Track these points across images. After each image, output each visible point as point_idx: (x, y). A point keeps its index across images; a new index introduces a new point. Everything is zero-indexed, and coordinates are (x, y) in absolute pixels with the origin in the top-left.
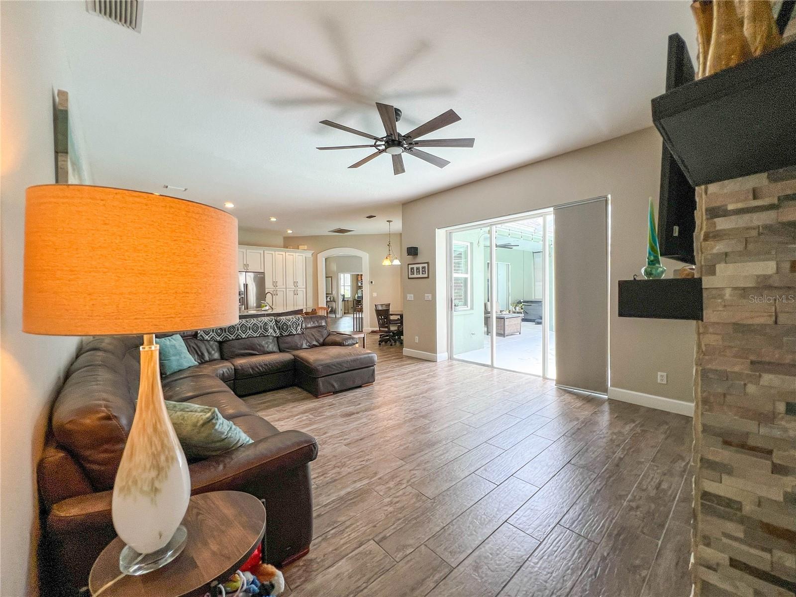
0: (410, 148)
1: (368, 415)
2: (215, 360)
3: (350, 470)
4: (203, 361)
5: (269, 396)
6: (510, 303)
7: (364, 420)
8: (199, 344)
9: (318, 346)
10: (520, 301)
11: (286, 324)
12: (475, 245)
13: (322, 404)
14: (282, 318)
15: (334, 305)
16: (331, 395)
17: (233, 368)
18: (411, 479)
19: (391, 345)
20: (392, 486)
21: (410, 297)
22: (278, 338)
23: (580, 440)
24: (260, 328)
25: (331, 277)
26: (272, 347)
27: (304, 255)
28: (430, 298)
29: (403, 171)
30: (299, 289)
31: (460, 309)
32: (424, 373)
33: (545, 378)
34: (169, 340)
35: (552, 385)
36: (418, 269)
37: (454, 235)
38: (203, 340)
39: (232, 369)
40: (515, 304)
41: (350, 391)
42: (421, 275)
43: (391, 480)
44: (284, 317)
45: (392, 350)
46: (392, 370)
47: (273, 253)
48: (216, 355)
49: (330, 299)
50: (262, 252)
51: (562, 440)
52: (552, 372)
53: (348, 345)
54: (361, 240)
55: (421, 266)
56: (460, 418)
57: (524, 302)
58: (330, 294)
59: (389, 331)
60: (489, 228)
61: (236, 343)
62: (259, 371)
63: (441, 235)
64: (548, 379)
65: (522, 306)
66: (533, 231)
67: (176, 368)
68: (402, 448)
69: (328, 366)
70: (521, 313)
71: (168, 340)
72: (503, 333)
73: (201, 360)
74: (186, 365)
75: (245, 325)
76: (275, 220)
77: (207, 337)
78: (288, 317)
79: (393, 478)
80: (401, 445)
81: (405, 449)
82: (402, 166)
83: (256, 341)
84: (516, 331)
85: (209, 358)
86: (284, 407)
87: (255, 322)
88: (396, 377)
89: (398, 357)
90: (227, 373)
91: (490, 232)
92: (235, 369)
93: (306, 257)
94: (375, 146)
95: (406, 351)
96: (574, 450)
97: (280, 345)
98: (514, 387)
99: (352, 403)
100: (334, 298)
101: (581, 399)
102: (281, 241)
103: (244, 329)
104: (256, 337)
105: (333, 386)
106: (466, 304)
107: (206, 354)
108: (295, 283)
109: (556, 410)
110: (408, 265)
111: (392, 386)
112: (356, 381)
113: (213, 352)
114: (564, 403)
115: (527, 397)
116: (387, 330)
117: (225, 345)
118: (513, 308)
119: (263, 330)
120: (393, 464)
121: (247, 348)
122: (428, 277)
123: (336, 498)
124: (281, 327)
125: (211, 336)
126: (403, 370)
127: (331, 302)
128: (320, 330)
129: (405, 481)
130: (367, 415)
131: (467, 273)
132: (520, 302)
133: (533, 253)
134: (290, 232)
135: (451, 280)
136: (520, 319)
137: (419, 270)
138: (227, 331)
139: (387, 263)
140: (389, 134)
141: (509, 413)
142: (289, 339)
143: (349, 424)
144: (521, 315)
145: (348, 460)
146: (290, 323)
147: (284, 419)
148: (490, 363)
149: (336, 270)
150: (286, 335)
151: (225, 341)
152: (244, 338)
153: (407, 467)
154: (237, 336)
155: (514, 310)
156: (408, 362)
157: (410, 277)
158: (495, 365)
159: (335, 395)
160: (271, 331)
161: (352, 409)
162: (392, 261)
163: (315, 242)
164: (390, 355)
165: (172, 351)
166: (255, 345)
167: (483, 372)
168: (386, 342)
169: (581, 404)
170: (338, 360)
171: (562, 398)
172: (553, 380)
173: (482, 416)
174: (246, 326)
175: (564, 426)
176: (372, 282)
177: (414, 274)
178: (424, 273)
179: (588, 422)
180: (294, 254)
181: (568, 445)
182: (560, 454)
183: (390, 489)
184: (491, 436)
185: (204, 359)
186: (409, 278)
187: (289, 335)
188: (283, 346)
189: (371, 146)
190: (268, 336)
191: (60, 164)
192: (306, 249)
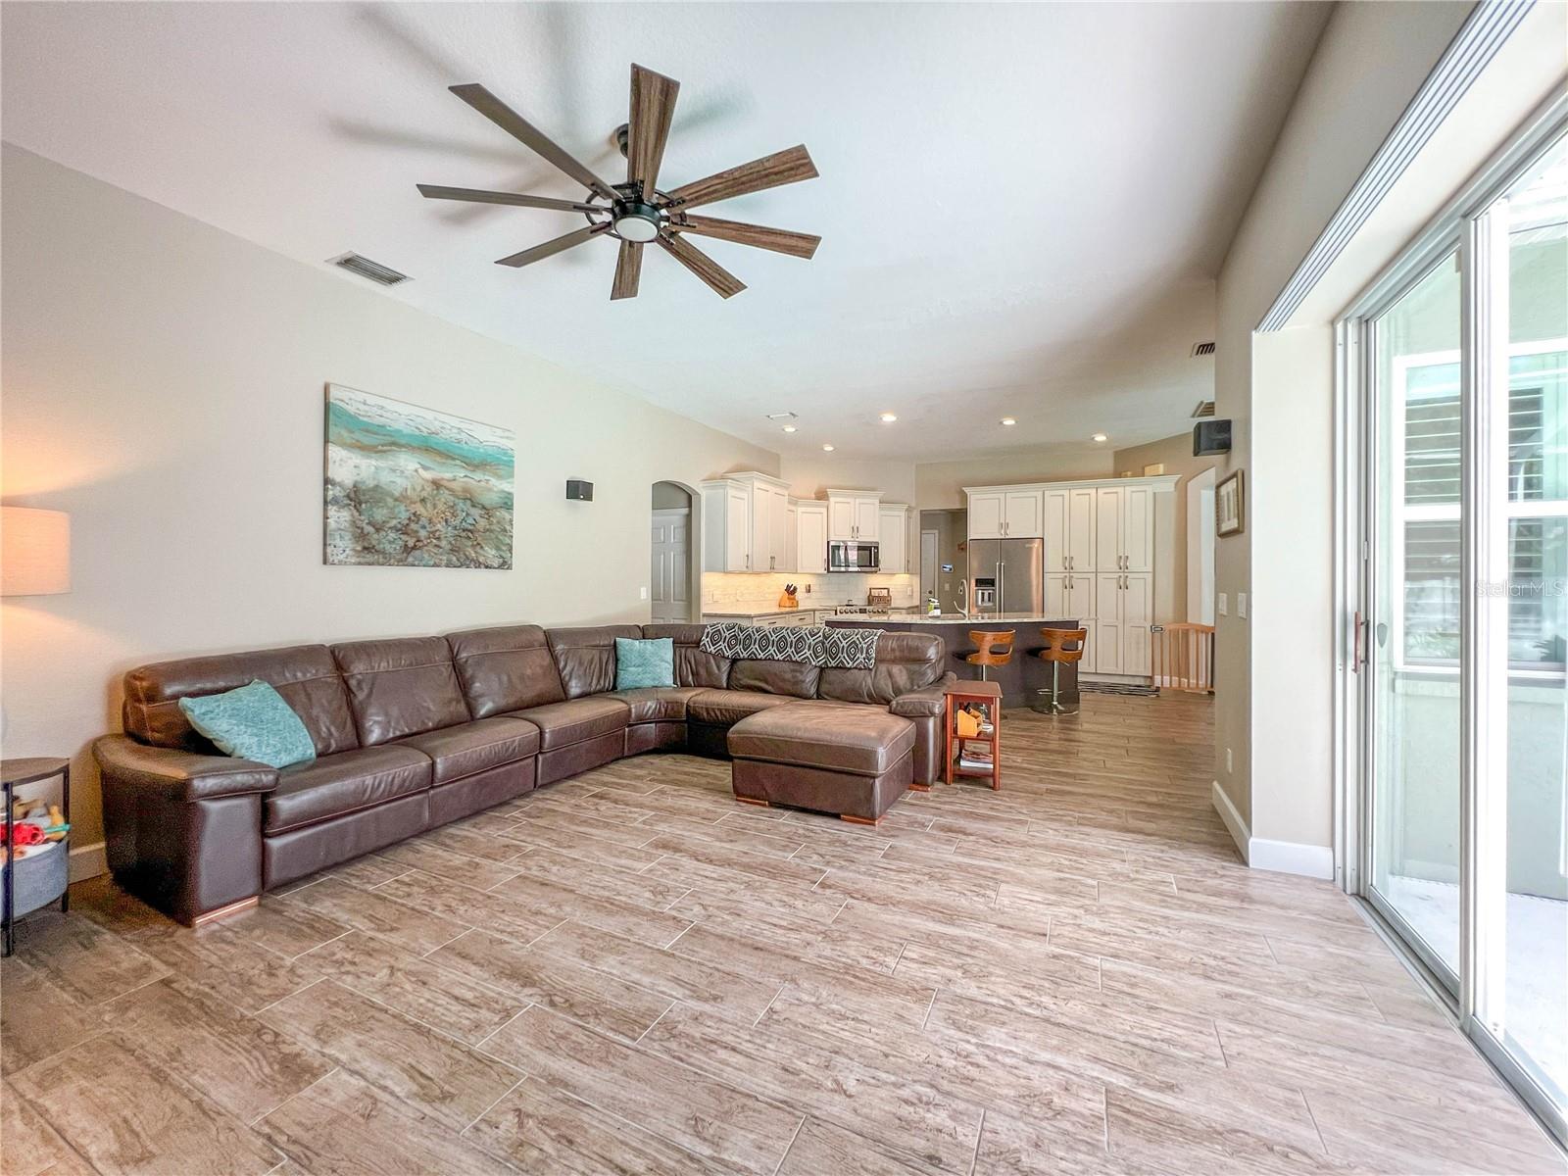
8: (698, 657)
16: (763, 805)
17: (685, 702)
22: (822, 669)
27: (1150, 490)
28: (1244, 608)
30: (1132, 575)
36: (1229, 499)
42: (1232, 524)
47: (1066, 493)
50: (1039, 494)
55: (1231, 487)
76: (1013, 422)
77: (713, 648)
85: (706, 681)
92: (687, 704)
93: (1156, 495)
97: (821, 685)
102: (1107, 464)
103: (764, 643)
107: (703, 675)
108: (1123, 564)
113: (717, 674)
122: (1240, 530)
125: (719, 648)
134: (1099, 438)
137: (1230, 502)
138: (741, 642)
142: (837, 675)
160: (807, 653)
166: (772, 674)
180: (1120, 490)
192: (1161, 472)
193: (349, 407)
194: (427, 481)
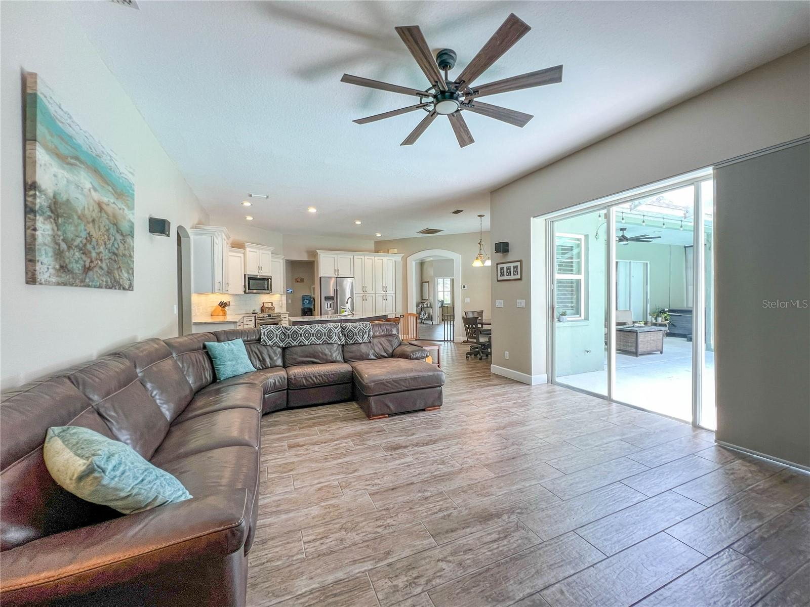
0: (470, 101)
1: (417, 453)
2: (276, 366)
3: (357, 538)
4: (265, 367)
5: (322, 411)
6: (648, 312)
7: (409, 459)
8: (261, 349)
9: (386, 357)
10: (664, 310)
11: (352, 331)
12: (592, 239)
13: (370, 428)
14: (348, 324)
15: (431, 311)
16: (387, 417)
17: (286, 377)
18: (434, 578)
19: (481, 359)
20: (401, 585)
21: (499, 303)
22: (343, 345)
23: (768, 567)
24: (323, 335)
25: (428, 282)
26: (337, 355)
27: (394, 259)
28: (523, 304)
29: (472, 141)
30: (368, 295)
31: (568, 319)
32: (509, 400)
33: (696, 426)
34: (229, 344)
35: (708, 442)
36: (509, 268)
37: (556, 224)
38: (265, 345)
39: (284, 378)
40: (655, 314)
41: (410, 415)
42: (512, 277)
43: (404, 573)
44: (351, 324)
45: (479, 365)
46: (470, 392)
47: (363, 257)
48: (279, 362)
49: (427, 304)
50: (352, 257)
51: (725, 555)
52: (710, 418)
53: (416, 359)
54: (453, 240)
55: (512, 265)
56: (543, 477)
57: (670, 311)
58: (427, 300)
59: (478, 342)
60: (605, 211)
61: (298, 349)
62: (313, 382)
63: (538, 225)
64: (702, 428)
65: (666, 317)
66: (683, 216)
67: (231, 373)
68: (441, 515)
69: (381, 383)
70: (665, 325)
71: (227, 345)
72: (635, 351)
73: (262, 366)
74: (241, 371)
75: (308, 331)
76: (360, 223)
77: (270, 342)
78: (354, 324)
79: (410, 568)
80: (440, 510)
81: (443, 518)
82: (467, 131)
83: (319, 348)
84: (655, 349)
85: (270, 363)
86: (329, 427)
87: (319, 328)
88: (472, 401)
89: (482, 375)
90: (279, 382)
91: (607, 216)
92: (288, 378)
93: (395, 261)
94: (422, 106)
95: (495, 368)
96: (752, 589)
97: (345, 354)
98: (641, 435)
99: (405, 431)
100: (430, 304)
101: (767, 474)
102: (372, 246)
103: (307, 335)
104: (319, 344)
105: (389, 407)
106: (578, 312)
107: (268, 360)
108: (385, 289)
109: (714, 489)
110: (497, 264)
111: (462, 413)
112: (418, 403)
113: (275, 358)
114: (732, 477)
115: (662, 455)
116: (475, 341)
117: (288, 352)
118: (653, 318)
119: (315, 337)
120: (417, 543)
121: (308, 355)
122: (520, 279)
123: (318, 585)
124: (347, 334)
125: (274, 342)
126: (483, 393)
127: (428, 308)
128: (390, 339)
129: (422, 581)
130: (415, 452)
131: (579, 272)
132: (663, 312)
133: (685, 247)
134: (379, 235)
135: (553, 283)
136: (660, 335)
137: (510, 270)
138: (290, 337)
139: (477, 264)
140: (434, 83)
141: (626, 482)
142: (355, 348)
143: (390, 462)
144: (663, 328)
145: (363, 519)
146: (356, 330)
147: (322, 443)
148: (606, 394)
149: (432, 274)
150: (351, 344)
151: (288, 347)
152: (307, 345)
153: (437, 553)
154: (300, 342)
155: (654, 321)
156: (495, 382)
157: (499, 279)
158: (615, 397)
159: (391, 418)
160: (335, 338)
161: (402, 440)
162: (483, 262)
163: (404, 245)
164: (474, 372)
165: (228, 356)
166: (317, 353)
167: (595, 406)
168: (475, 355)
169: (767, 485)
170: (395, 376)
171: (728, 467)
172: (712, 431)
173: (577, 480)
174: (310, 332)
175: (732, 525)
176: (464, 287)
177: (503, 275)
178: (516, 274)
179: (786, 527)
180: (383, 258)
181: (740, 573)
182: (720, 590)
183: (396, 589)
184: (585, 520)
185: (265, 365)
186: (498, 281)
187: (354, 343)
188: (347, 355)
189: (418, 107)
190: (331, 343)
191: (28, 152)
192: (396, 252)
193: (50, 106)
194: (95, 201)
